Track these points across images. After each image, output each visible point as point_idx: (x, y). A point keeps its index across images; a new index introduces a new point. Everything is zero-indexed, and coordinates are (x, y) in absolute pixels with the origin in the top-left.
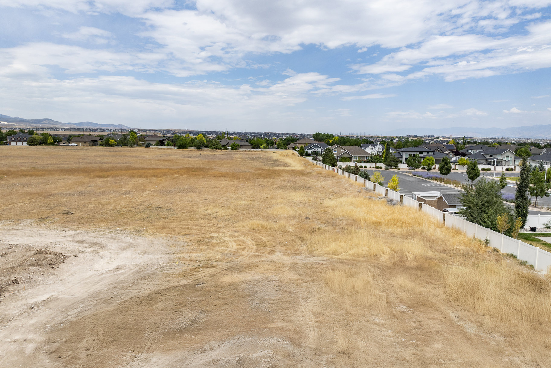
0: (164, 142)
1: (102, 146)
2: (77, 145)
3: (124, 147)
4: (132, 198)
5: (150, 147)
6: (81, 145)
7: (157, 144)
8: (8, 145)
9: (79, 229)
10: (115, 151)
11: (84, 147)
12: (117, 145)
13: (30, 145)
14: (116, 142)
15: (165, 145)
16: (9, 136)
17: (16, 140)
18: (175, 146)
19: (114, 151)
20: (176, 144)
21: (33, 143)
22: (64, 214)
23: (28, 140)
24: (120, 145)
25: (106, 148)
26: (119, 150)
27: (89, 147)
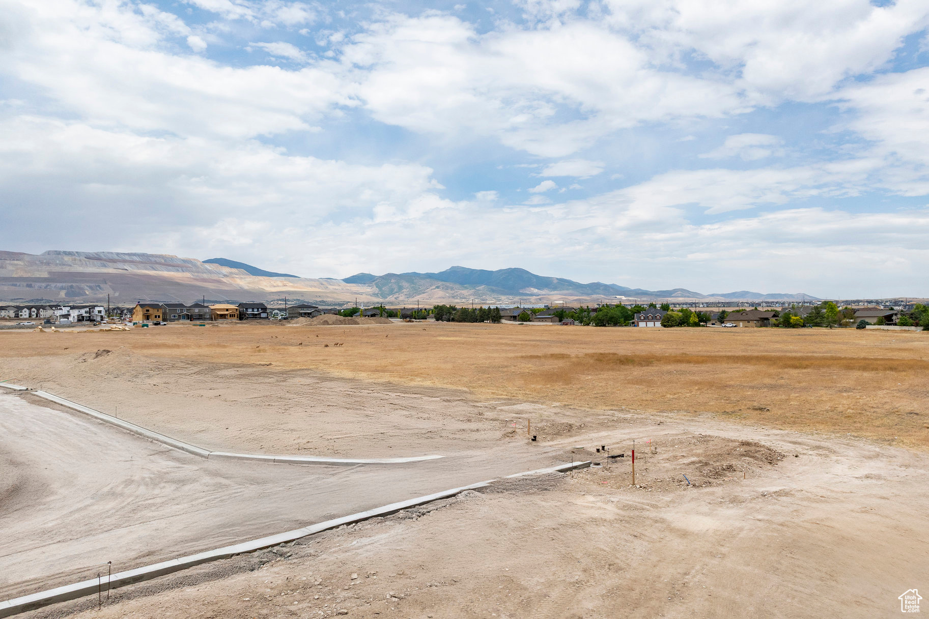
0: (894, 318)
1: (778, 326)
2: (735, 326)
3: (816, 328)
4: (858, 397)
5: (865, 327)
6: (741, 326)
7: (880, 323)
8: (634, 326)
9: (785, 429)
10: (802, 335)
11: (747, 328)
12: (804, 326)
13: (665, 326)
14: (801, 320)
15: (895, 324)
16: (636, 313)
17: (646, 319)
18: (917, 325)
19: (799, 335)
20: (921, 322)
21: (670, 324)
22: (756, 409)
23: (663, 318)
24: (810, 326)
25: (784, 329)
26: (808, 333)
27: (756, 329)
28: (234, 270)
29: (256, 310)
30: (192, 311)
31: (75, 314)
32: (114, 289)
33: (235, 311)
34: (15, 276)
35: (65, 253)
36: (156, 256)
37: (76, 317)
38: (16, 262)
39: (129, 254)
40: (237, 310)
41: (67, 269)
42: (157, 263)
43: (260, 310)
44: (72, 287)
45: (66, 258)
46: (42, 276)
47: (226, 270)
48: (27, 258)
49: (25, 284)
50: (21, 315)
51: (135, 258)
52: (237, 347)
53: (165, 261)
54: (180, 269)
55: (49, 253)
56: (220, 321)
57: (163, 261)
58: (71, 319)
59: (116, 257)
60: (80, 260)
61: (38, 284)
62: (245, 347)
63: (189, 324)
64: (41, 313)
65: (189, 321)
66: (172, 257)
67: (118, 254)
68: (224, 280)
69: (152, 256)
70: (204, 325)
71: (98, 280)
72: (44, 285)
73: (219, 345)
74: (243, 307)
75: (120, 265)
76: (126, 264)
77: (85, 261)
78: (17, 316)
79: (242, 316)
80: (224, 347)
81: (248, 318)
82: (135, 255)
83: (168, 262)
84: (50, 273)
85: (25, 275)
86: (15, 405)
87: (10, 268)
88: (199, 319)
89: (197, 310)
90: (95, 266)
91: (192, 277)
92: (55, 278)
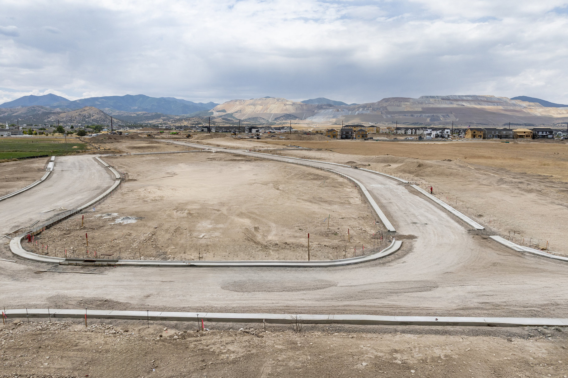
28: (531, 104)
29: (545, 133)
30: (501, 133)
31: (434, 133)
32: (456, 117)
33: (530, 133)
34: (406, 110)
35: (431, 97)
36: (482, 97)
37: (435, 135)
38: (406, 103)
39: (465, 96)
40: (531, 132)
41: (431, 106)
42: (482, 101)
43: (548, 132)
44: (433, 116)
45: (431, 100)
46: (418, 110)
47: (525, 104)
48: (411, 101)
49: (410, 114)
50: (408, 133)
51: (469, 98)
52: (529, 160)
53: (487, 99)
54: (496, 104)
55: (422, 97)
56: (519, 139)
57: (485, 99)
58: (432, 136)
59: (458, 98)
60: (438, 101)
61: (417, 115)
62: (534, 160)
63: (499, 141)
64: (417, 132)
65: (499, 139)
66: (491, 96)
67: (459, 96)
68: (524, 110)
69: (479, 96)
70: (508, 142)
71: (447, 112)
72: (419, 115)
73: (517, 159)
74: (536, 131)
75: (460, 103)
76: (463, 102)
77: (441, 101)
78: (405, 133)
79: (534, 137)
80: (521, 159)
81: (538, 138)
82: (469, 96)
83: (489, 100)
84: (422, 108)
85: (410, 110)
86: (402, 192)
87: (403, 106)
88: (505, 138)
89: (504, 132)
90: (446, 103)
91: (503, 109)
92: (425, 111)
